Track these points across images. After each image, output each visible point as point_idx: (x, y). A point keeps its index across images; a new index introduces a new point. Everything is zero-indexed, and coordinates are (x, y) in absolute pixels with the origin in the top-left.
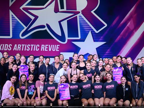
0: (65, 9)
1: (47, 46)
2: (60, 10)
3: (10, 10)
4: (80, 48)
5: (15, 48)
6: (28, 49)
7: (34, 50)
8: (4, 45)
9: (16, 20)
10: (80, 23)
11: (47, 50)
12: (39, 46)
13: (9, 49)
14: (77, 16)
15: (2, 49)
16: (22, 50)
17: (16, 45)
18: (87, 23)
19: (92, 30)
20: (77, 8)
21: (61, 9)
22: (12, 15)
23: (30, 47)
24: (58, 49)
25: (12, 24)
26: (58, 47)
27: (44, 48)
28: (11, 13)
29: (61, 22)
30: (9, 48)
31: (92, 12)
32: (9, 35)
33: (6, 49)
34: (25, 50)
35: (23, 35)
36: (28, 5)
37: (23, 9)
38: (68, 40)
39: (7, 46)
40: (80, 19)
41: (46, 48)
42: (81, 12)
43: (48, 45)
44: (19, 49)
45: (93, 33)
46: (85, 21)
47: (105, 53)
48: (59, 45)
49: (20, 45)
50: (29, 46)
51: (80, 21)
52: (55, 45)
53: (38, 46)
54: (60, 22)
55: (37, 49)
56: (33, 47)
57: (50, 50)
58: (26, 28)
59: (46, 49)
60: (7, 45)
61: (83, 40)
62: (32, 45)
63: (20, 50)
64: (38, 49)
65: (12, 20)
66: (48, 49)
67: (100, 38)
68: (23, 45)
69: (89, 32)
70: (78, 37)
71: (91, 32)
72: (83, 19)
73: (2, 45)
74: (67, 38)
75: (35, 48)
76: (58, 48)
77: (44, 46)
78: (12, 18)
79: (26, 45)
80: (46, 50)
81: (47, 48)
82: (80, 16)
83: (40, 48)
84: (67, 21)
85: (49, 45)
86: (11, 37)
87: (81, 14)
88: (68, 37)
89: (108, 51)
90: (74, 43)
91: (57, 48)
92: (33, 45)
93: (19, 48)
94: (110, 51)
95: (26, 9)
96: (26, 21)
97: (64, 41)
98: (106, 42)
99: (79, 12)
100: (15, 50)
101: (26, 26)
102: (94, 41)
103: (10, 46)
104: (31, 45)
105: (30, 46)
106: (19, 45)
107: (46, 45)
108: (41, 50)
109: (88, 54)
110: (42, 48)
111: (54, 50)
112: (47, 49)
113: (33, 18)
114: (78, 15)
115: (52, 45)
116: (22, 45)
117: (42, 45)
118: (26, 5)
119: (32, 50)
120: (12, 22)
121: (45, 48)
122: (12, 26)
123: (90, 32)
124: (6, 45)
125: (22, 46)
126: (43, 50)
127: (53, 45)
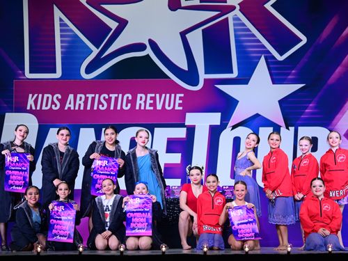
1: (151, 98)
2: (184, 3)
3: (55, 7)
4: (237, 102)
5: (70, 104)
6: (103, 106)
7: (119, 108)
8: (40, 96)
9: (71, 31)
10: (236, 36)
11: (152, 108)
13: (53, 108)
15: (36, 107)
16: (89, 108)
17: (71, 97)
18: (254, 36)
19: (268, 52)
22: (61, 20)
23: (109, 101)
24: (180, 105)
25: (62, 42)
26: (180, 98)
27: (143, 102)
28: (58, 14)
29: (187, 36)
30: (53, 103)
31: (268, 6)
32: (54, 71)
33: (46, 106)
34: (95, 108)
38: (206, 81)
39: (48, 98)
40: (234, 25)
41: (149, 101)
42: (238, 7)
43: (153, 95)
44: (80, 105)
45: (270, 61)
46: (248, 30)
47: (303, 113)
48: (182, 95)
49: (83, 96)
50: (104, 98)
51: (235, 30)
52: (173, 95)
53: (128, 97)
54: (183, 35)
55: (127, 106)
56: (117, 99)
57: (159, 107)
58: (95, 51)
59: (148, 105)
60: (50, 96)
61: (243, 79)
62: (113, 96)
63: (82, 108)
64: (129, 105)
65: (61, 31)
66: (154, 105)
67: (289, 74)
68: (90, 96)
69: (260, 58)
70: (231, 72)
71: (266, 59)
72: (244, 25)
73: (36, 95)
74: (203, 76)
75: (122, 102)
76: (181, 102)
77: (143, 96)
78: (61, 25)
79: (97, 96)
80: (148, 108)
81: (152, 102)
82: (236, 19)
83: (133, 102)
84: (203, 30)
85: (158, 96)
86: (58, 74)
87: (237, 12)
88: (206, 73)
89: (311, 108)
90: (221, 87)
91: (178, 101)
92: (116, 95)
93: (80, 103)
94: (316, 108)
96: (98, 32)
97: (196, 84)
98: (303, 85)
99: (233, 8)
100: (69, 108)
101: (98, 48)
102: (274, 82)
103: (57, 98)
104: (111, 95)
105: (107, 97)
106: (79, 96)
107: (149, 96)
108: (137, 108)
109: (257, 115)
110: (138, 102)
111: (169, 106)
112: (151, 105)
113: (113, 25)
114: (230, 16)
115: (163, 95)
116: (87, 95)
117: (139, 96)
119: (112, 108)
120: (61, 36)
121: (145, 102)
122: (62, 47)
124: (46, 96)
125: (87, 99)
126: (142, 108)
127: (168, 95)
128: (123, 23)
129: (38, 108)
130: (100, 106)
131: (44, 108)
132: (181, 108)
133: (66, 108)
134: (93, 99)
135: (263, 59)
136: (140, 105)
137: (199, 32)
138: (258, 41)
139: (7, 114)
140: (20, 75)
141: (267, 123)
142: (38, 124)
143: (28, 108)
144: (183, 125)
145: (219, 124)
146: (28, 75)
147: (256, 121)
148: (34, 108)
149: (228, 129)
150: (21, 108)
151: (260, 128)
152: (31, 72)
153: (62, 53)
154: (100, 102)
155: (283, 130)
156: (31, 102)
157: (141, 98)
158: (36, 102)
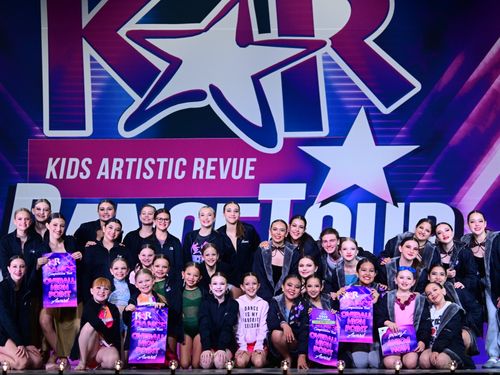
0: (274, 35)
1: (213, 164)
2: (257, 37)
3: (84, 40)
4: (329, 169)
5: (104, 171)
6: (148, 174)
7: (169, 177)
8: (64, 160)
9: (106, 73)
10: (326, 81)
11: (213, 177)
12: (185, 163)
13: (82, 176)
14: (315, 57)
15: (58, 174)
16: (129, 177)
17: (105, 161)
18: (350, 81)
19: (370, 103)
20: (315, 29)
21: (260, 32)
22: (92, 58)
23: (156, 167)
24: (251, 173)
25: (93, 88)
26: (252, 164)
27: (202, 168)
28: (88, 51)
29: (261, 80)
30: (81, 169)
33: (72, 174)
34: (138, 177)
35: (129, 126)
36: (144, 21)
37: (130, 34)
38: (285, 140)
39: (74, 163)
40: (325, 66)
41: (210, 168)
42: (329, 43)
43: (215, 160)
44: (117, 172)
45: (373, 115)
46: (343, 73)
47: (416, 185)
48: (254, 160)
49: (121, 161)
50: (150, 163)
51: (326, 74)
52: (242, 160)
53: (181, 163)
54: (256, 79)
55: (180, 174)
56: (166, 165)
57: (223, 175)
59: (208, 172)
60: (77, 160)
61: (336, 139)
62: (162, 161)
63: (120, 177)
64: (183, 173)
65: (93, 73)
66: (216, 172)
67: (398, 132)
68: (131, 161)
69: (358, 110)
70: (320, 129)
71: (367, 111)
72: (337, 66)
73: (58, 160)
74: (282, 134)
75: (173, 168)
76: (253, 168)
77: (202, 161)
78: (92, 66)
79: (140, 160)
80: (208, 177)
81: (214, 168)
82: (327, 58)
83: (189, 168)
85: (222, 160)
86: (88, 131)
87: (328, 49)
88: (286, 130)
89: (428, 178)
90: (308, 150)
91: (249, 168)
92: (166, 160)
93: (117, 169)
94: (433, 177)
95: (139, 36)
97: (273, 144)
98: (416, 147)
99: (322, 44)
100: (103, 177)
101: (141, 96)
102: (378, 142)
103: (87, 163)
104: (159, 160)
105: (153, 162)
106: (116, 160)
107: (210, 160)
108: (194, 177)
109: (355, 187)
110: (196, 168)
111: (237, 174)
112: (212, 173)
114: (319, 54)
115: (229, 160)
116: (127, 160)
117: (197, 160)
118: (139, 22)
119: (160, 177)
120: (93, 80)
121: (205, 169)
122: (93, 95)
123: (362, 111)
124: (71, 160)
125: (126, 164)
126: (201, 177)
127: (235, 160)
128: (175, 63)
129: (61, 177)
130: (145, 174)
131: (69, 177)
132: (253, 177)
133: (99, 177)
134: (135, 165)
135: (362, 112)
136: (198, 172)
137: (277, 75)
138: (357, 88)
139: (19, 185)
140: (37, 132)
141: (369, 197)
142: (60, 199)
143: (48, 177)
144: (255, 200)
145: (303, 198)
146: (48, 132)
147: (353, 195)
148: (55, 177)
149: (316, 205)
150: (38, 177)
151: (359, 204)
152: (52, 128)
153: (94, 103)
154: (145, 168)
155: (390, 207)
156: (51, 168)
157: (199, 164)
158: (58, 168)
